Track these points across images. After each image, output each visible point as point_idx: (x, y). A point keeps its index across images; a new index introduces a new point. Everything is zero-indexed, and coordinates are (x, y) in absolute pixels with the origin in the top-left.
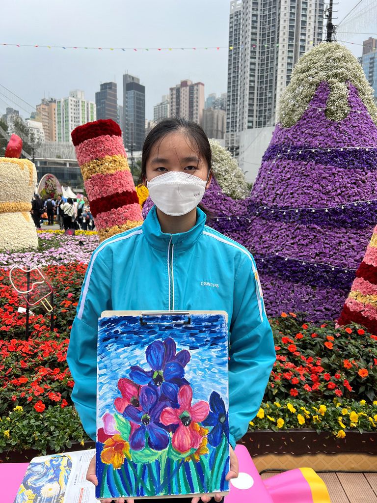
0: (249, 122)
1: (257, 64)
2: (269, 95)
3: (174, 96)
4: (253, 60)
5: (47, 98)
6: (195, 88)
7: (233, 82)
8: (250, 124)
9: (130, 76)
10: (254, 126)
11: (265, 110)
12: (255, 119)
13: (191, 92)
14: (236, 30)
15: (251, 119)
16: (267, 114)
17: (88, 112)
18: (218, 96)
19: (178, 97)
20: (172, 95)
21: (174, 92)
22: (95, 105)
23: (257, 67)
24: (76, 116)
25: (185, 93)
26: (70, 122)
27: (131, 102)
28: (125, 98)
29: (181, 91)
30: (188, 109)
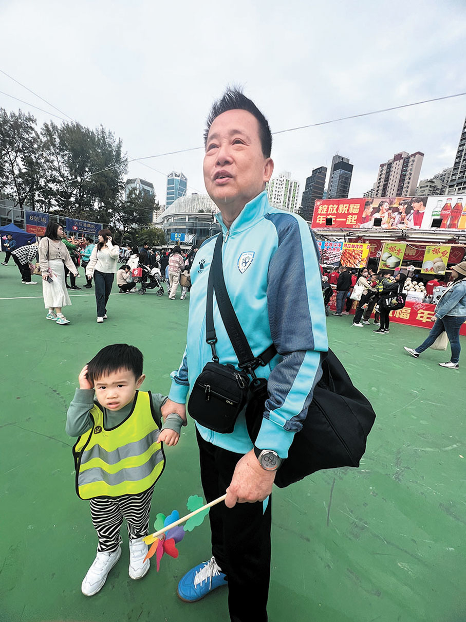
6: (412, 158)
9: (339, 157)
13: (405, 165)
17: (290, 190)
19: (388, 173)
27: (337, 181)
28: (332, 177)
29: (394, 165)
30: (397, 184)
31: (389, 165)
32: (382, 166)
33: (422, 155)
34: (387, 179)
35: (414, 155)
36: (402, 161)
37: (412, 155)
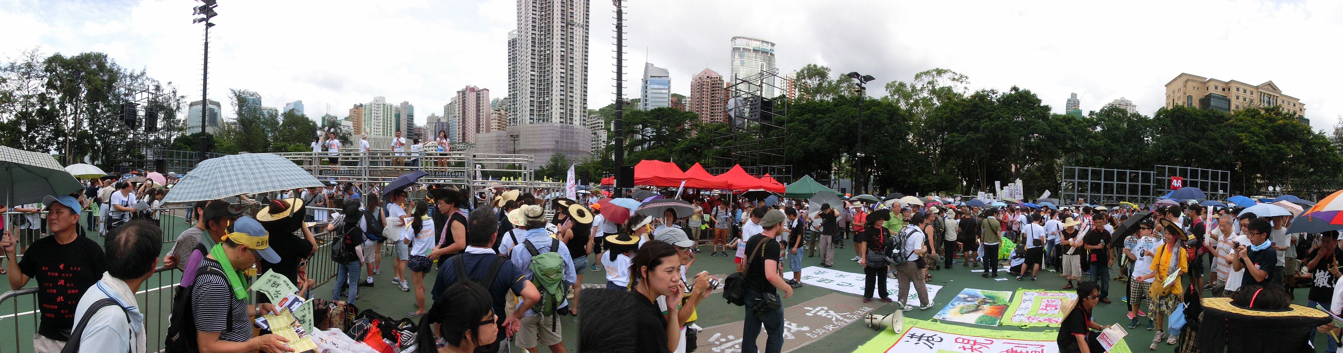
0: (530, 119)
1: (536, 76)
2: (547, 99)
3: (461, 98)
4: (533, 73)
5: (358, 104)
6: (481, 93)
7: (513, 86)
8: (532, 121)
10: (535, 122)
11: (544, 110)
12: (535, 117)
13: (478, 98)
15: (532, 117)
16: (545, 113)
18: (501, 98)
19: (465, 99)
20: (459, 96)
21: (461, 94)
23: (536, 78)
25: (471, 96)
29: (468, 94)
30: (474, 108)
31: (464, 93)
32: (459, 92)
33: (488, 90)
34: (465, 105)
35: (483, 90)
36: (475, 93)
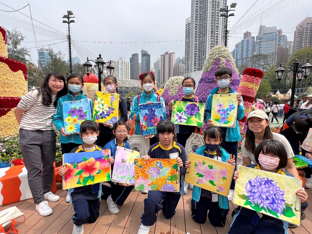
1: (197, 44)
3: (162, 58)
6: (171, 55)
7: (187, 52)
8: (195, 69)
9: (144, 51)
10: (197, 70)
11: (201, 63)
13: (170, 57)
14: (188, 30)
15: (195, 67)
16: (202, 65)
17: (127, 66)
18: (181, 58)
19: (164, 59)
22: (130, 63)
24: (122, 68)
25: (167, 57)
26: (119, 70)
27: (145, 61)
28: (142, 59)
29: (166, 56)
30: (168, 64)
31: (164, 56)
32: (161, 56)
33: (175, 53)
34: (164, 62)
36: (168, 55)
37: (171, 53)
